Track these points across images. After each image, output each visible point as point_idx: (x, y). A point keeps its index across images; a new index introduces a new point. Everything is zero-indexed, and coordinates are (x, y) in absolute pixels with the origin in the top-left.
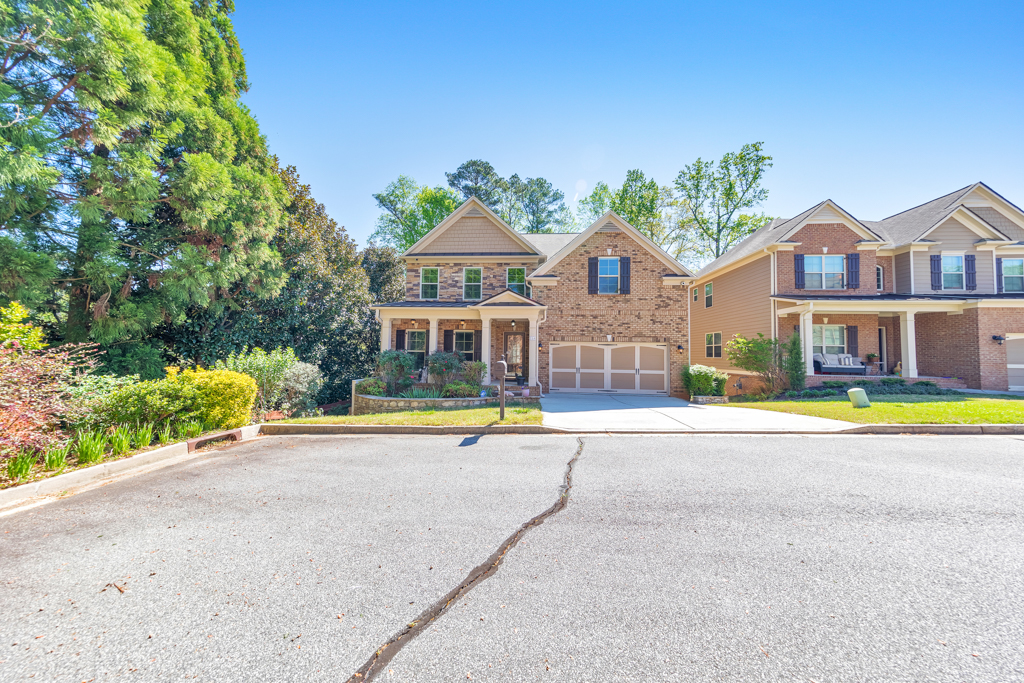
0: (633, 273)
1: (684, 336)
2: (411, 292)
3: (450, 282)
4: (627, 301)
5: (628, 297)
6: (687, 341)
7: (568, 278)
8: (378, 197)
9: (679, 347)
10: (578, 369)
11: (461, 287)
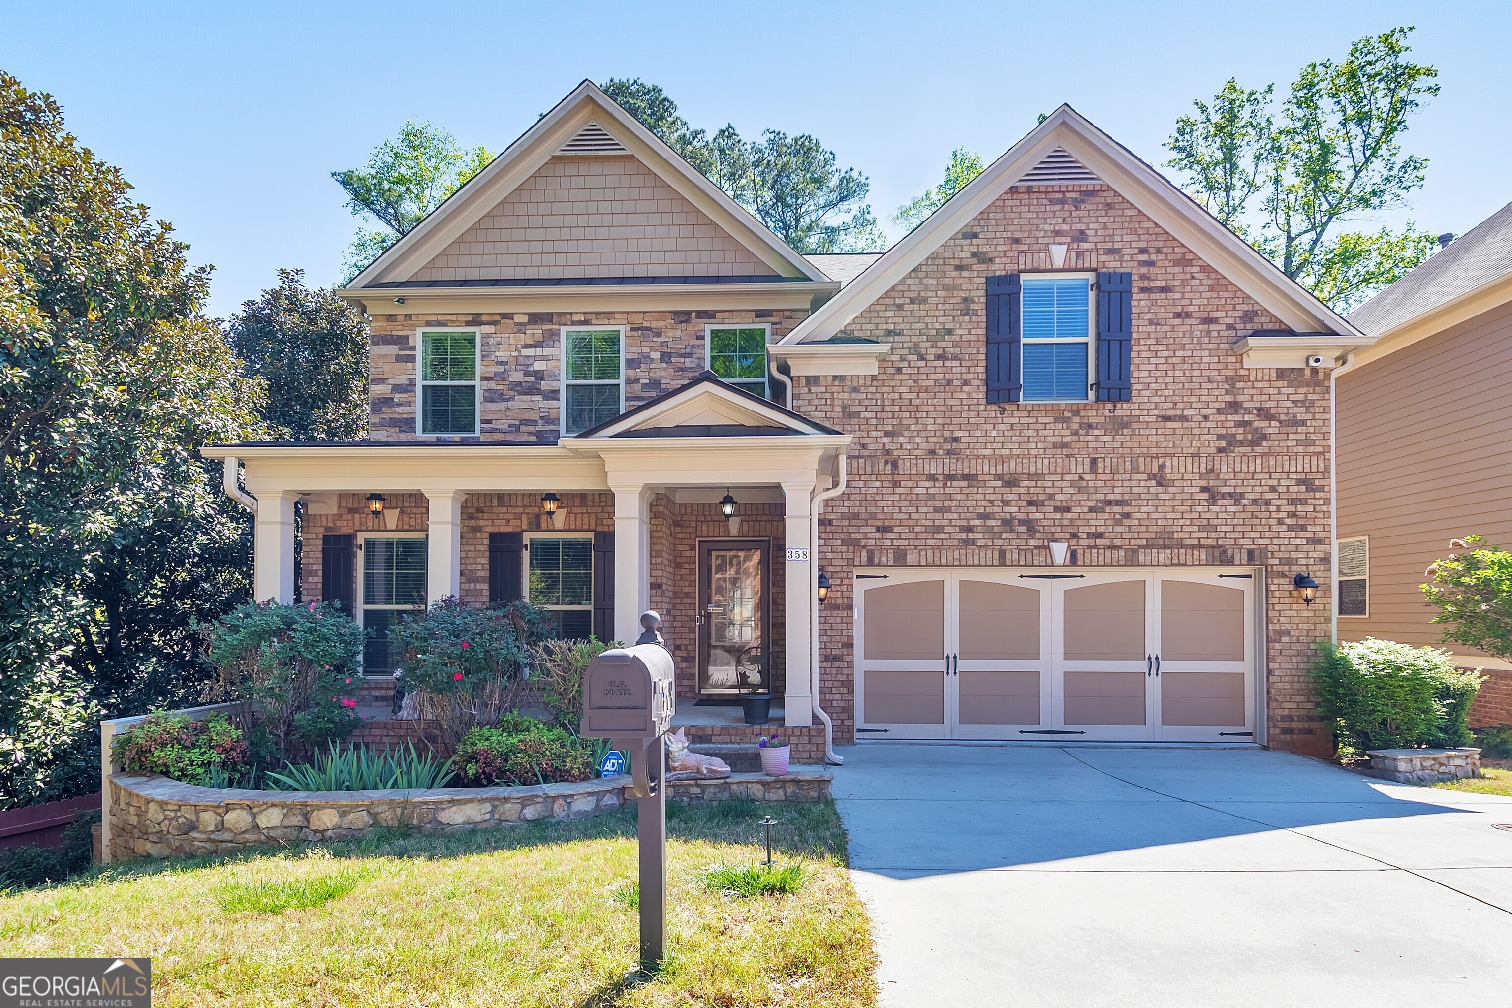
0: (1139, 328)
1: (1315, 541)
2: (388, 413)
3: (517, 376)
4: (1120, 425)
5: (1123, 410)
6: (1326, 560)
7: (916, 350)
8: (347, 180)
9: (1301, 582)
10: (952, 662)
11: (554, 395)
